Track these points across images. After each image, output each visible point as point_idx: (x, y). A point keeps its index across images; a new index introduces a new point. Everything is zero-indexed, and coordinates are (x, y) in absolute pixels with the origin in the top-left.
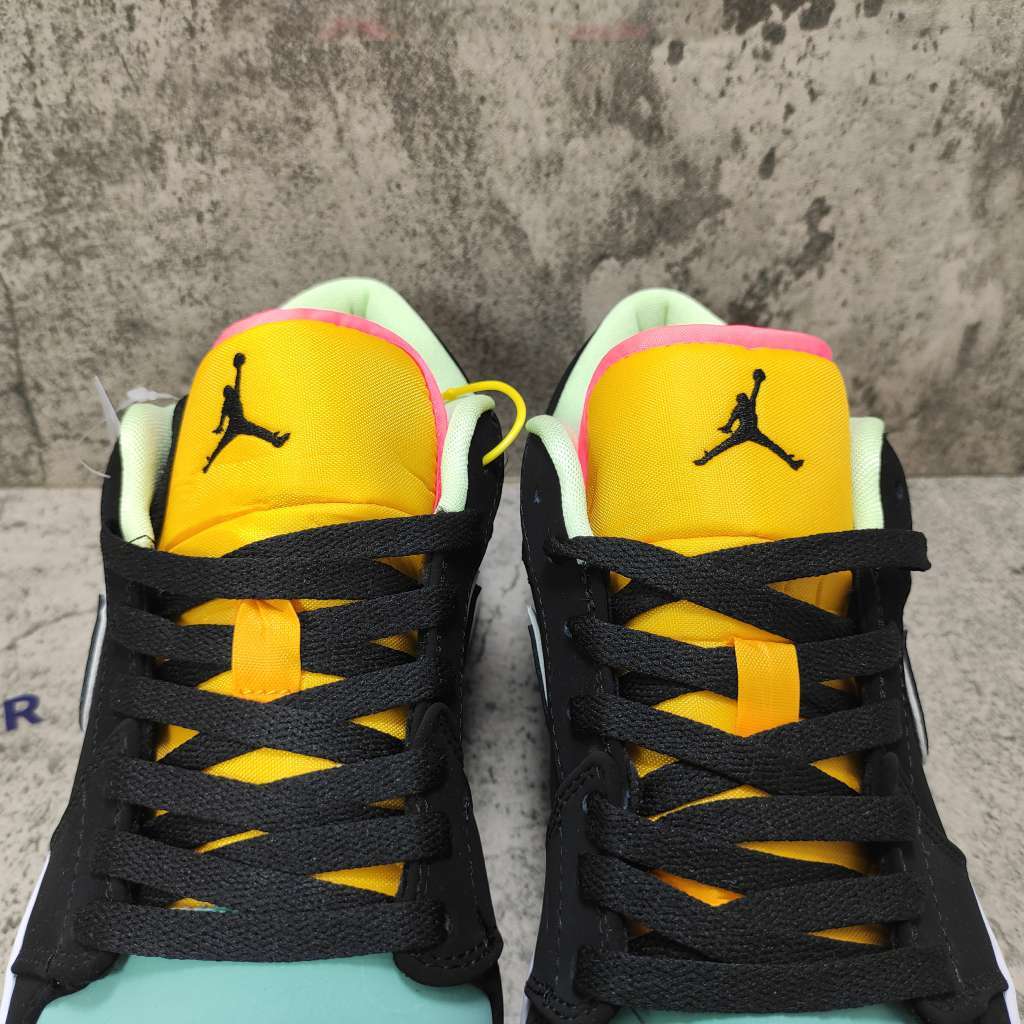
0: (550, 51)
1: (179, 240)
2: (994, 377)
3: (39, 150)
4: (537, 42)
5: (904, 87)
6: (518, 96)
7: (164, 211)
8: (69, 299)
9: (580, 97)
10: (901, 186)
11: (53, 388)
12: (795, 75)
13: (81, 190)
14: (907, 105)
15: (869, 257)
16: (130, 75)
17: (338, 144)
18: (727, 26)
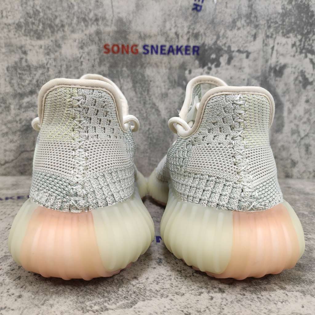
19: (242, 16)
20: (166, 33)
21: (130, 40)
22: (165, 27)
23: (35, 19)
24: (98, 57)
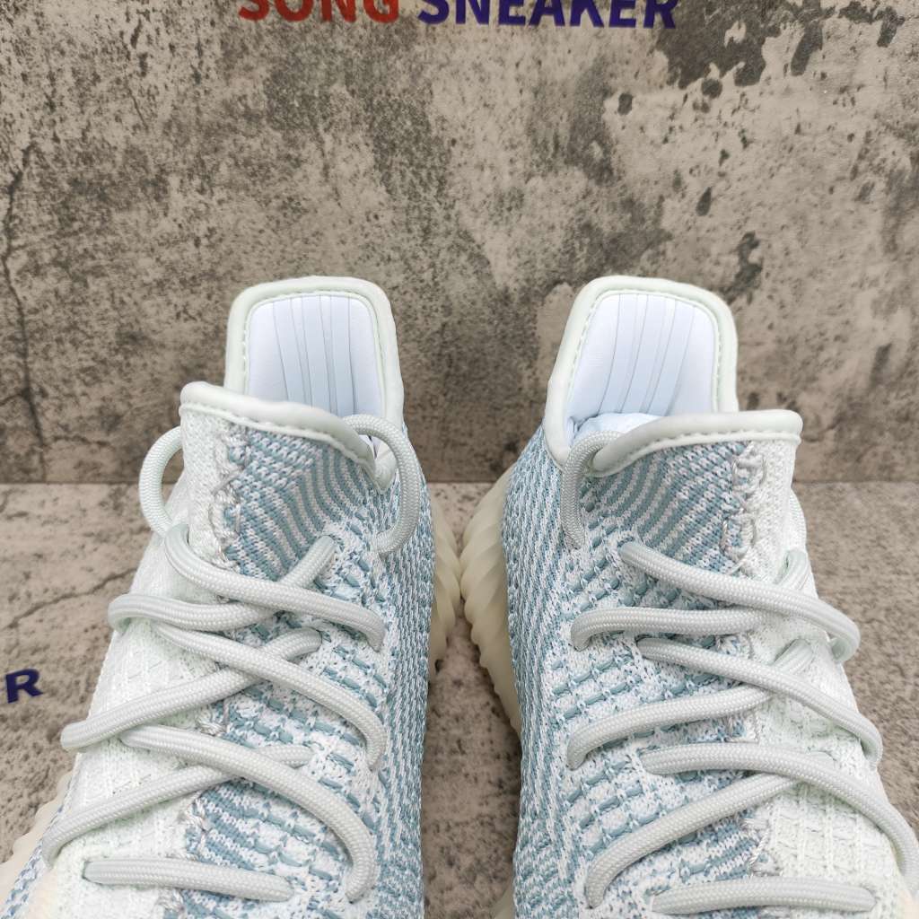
0: (515, 101)
1: (177, 262)
2: (903, 393)
3: (56, 180)
4: (503, 93)
5: (826, 136)
6: (485, 139)
7: (166, 236)
8: (75, 313)
9: (539, 142)
10: (822, 223)
11: (57, 394)
12: (730, 125)
13: (91, 216)
14: (828, 153)
15: (793, 285)
16: (140, 115)
17: (323, 179)
18: (670, 82)
24: (215, 33)
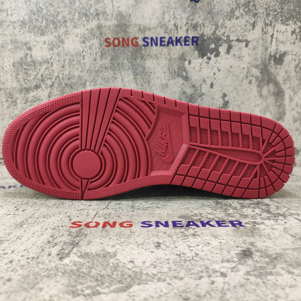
0: (165, 63)
3: (62, 84)
4: (162, 61)
5: (238, 68)
6: (158, 72)
9: (171, 72)
10: (241, 90)
14: (239, 72)
16: (82, 68)
17: (121, 82)
18: (199, 57)
19: (241, 5)
20: (166, 25)
21: (130, 33)
22: (164, 19)
23: (38, 16)
24: (100, 50)
